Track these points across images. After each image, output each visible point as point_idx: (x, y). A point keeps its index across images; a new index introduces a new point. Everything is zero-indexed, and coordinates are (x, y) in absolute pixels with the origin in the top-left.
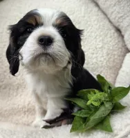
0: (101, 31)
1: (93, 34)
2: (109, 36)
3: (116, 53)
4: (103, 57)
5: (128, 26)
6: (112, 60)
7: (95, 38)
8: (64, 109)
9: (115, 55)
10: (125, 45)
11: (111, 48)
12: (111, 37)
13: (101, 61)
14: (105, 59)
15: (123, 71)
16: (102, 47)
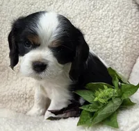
7: (112, 18)
9: (134, 39)
11: (130, 31)
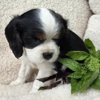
3: (83, 15)
6: (80, 21)
10: (89, 8)
11: (79, 11)
13: (72, 23)
14: (75, 21)
15: (91, 32)
16: (73, 11)
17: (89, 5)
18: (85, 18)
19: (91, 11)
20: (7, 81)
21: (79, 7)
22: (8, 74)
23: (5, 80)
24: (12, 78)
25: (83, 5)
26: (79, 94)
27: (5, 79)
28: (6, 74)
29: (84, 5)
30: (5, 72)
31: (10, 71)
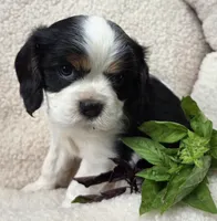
0: (164, 11)
1: (150, 16)
2: (177, 20)
3: (189, 52)
4: (168, 59)
5: (213, 5)
6: (182, 64)
8: (114, 160)
10: (204, 37)
12: (180, 22)
13: (163, 67)
14: (171, 63)
15: (204, 87)
16: (166, 41)
17: (202, 31)
18: (193, 57)
19: (207, 44)
20: (18, 183)
21: (180, 34)
22: (21, 167)
23: (14, 180)
24: (30, 175)
25: (190, 30)
26: (157, 217)
27: (13, 177)
28: (17, 168)
29: (193, 31)
30: (15, 162)
31: (26, 160)
